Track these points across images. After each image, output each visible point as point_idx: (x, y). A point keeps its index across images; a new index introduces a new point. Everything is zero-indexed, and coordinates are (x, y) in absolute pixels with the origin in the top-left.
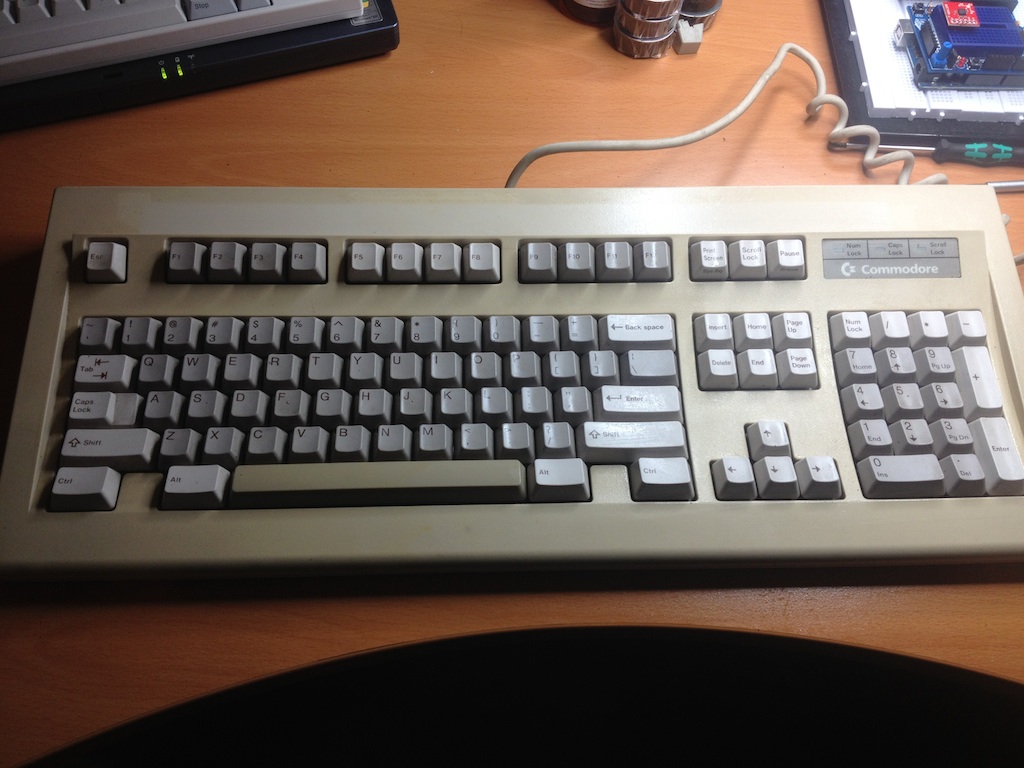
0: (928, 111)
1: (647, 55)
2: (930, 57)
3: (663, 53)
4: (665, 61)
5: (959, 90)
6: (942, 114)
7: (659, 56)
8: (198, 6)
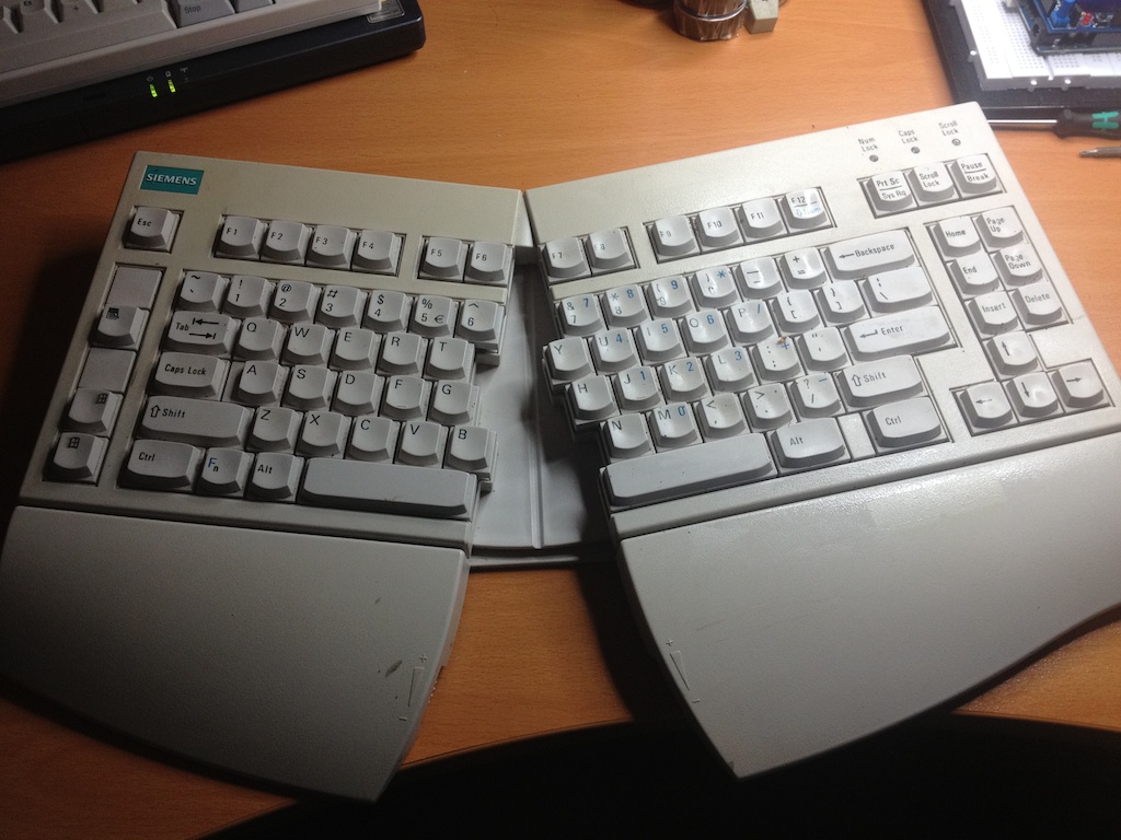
0: (1051, 78)
1: (715, 36)
2: (1048, 15)
3: (734, 33)
4: (737, 42)
5: (1084, 53)
6: (1068, 82)
7: (729, 36)
8: (188, 10)
